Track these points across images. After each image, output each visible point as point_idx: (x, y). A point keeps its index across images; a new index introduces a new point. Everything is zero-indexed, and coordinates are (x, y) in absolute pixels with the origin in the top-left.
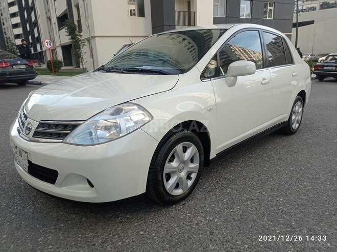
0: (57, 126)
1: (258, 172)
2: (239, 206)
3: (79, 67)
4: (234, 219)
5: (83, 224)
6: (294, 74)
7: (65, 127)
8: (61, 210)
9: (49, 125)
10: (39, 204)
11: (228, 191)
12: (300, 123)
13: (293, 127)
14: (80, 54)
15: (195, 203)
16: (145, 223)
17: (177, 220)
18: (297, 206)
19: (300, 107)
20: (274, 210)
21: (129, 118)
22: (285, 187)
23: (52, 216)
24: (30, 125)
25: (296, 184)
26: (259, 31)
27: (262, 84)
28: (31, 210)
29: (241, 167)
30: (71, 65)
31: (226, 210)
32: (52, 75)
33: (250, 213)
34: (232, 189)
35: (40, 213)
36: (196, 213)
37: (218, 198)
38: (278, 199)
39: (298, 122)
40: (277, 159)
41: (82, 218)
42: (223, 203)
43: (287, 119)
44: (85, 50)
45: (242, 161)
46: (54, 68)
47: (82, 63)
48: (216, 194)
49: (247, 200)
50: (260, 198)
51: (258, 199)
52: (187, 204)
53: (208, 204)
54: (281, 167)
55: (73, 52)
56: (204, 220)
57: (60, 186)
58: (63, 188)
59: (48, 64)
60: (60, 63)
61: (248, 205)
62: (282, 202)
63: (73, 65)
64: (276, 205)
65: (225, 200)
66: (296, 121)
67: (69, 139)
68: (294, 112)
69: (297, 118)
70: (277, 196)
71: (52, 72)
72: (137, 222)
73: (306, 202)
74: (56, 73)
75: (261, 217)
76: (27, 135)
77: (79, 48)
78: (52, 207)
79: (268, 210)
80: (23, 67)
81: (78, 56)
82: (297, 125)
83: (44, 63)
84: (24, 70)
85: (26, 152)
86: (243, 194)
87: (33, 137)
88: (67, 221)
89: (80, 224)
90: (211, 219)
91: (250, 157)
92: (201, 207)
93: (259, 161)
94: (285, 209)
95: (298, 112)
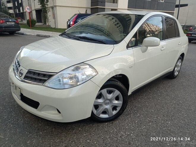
0: (39, 74)
1: (155, 103)
2: (144, 126)
3: (46, 24)
4: (142, 134)
5: (53, 133)
6: (179, 43)
7: (44, 75)
8: (40, 122)
9: (34, 73)
10: (26, 118)
11: (138, 115)
12: (179, 72)
13: (175, 75)
14: (47, 16)
15: (119, 122)
16: (90, 134)
17: (109, 133)
18: (179, 128)
19: (180, 63)
20: (166, 130)
21: (84, 73)
22: (171, 114)
23: (34, 126)
24: (22, 71)
25: (178, 113)
26: (162, 17)
27: (161, 50)
28: (22, 122)
29: (145, 99)
30: (41, 22)
31: (137, 128)
32: (30, 29)
33: (151, 131)
34: (140, 114)
35: (27, 124)
36: (119, 129)
37: (132, 120)
38: (167, 122)
39: (178, 72)
40: (166, 95)
41: (52, 129)
42: (135, 123)
43: (172, 70)
44: (50, 14)
45: (145, 95)
46: (31, 24)
47: (48, 22)
48: (131, 117)
49: (150, 122)
50: (157, 121)
51: (156, 121)
52: (114, 123)
53: (126, 123)
54: (168, 100)
55: (42, 15)
56: (124, 134)
57: (40, 110)
58: (42, 112)
59: (27, 21)
60: (35, 21)
61: (150, 125)
62: (170, 124)
63: (42, 22)
64: (166, 126)
65: (136, 121)
66: (177, 71)
67: (47, 84)
68: (177, 66)
69: (178, 69)
70: (167, 120)
71: (30, 27)
72: (85, 134)
73: (184, 125)
74: (32, 28)
75: (158, 134)
76: (20, 77)
77: (47, 13)
78: (34, 120)
79: (162, 129)
80: (13, 23)
81: (46, 18)
82: (178, 73)
83: (24, 20)
84: (14, 25)
85: (19, 88)
86: (147, 118)
87: (24, 79)
88: (44, 130)
89: (51, 133)
90: (129, 133)
91: (150, 93)
92: (122, 125)
93: (155, 95)
94: (172, 130)
95: (179, 66)
